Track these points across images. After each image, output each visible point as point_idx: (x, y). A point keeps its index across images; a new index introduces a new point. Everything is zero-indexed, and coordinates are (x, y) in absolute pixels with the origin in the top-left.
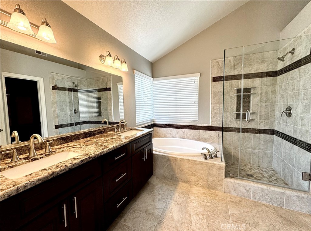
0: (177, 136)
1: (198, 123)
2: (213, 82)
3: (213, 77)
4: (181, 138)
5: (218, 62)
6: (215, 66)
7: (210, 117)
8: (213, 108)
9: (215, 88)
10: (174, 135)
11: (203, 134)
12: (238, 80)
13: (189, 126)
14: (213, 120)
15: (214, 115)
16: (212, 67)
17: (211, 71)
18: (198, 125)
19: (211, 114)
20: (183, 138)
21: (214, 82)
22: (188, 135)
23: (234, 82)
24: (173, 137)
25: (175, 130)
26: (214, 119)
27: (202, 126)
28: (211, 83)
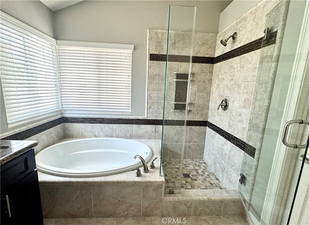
0: (102, 134)
1: (130, 115)
2: (150, 60)
3: (150, 54)
4: (107, 136)
5: (157, 34)
6: (153, 38)
7: (146, 107)
8: (149, 96)
9: (153, 69)
10: (97, 133)
11: (137, 129)
12: (179, 63)
13: (119, 119)
14: (149, 111)
15: (150, 105)
16: (149, 39)
17: (148, 45)
18: (131, 117)
19: (147, 103)
20: (111, 137)
21: (152, 61)
22: (117, 132)
23: (174, 64)
24: (96, 136)
25: (97, 127)
26: (151, 110)
27: (135, 119)
28: (147, 61)
